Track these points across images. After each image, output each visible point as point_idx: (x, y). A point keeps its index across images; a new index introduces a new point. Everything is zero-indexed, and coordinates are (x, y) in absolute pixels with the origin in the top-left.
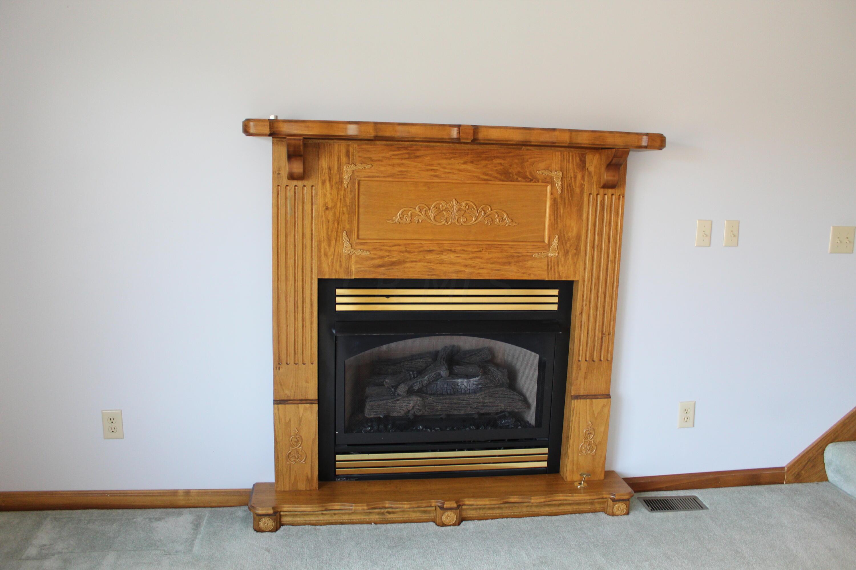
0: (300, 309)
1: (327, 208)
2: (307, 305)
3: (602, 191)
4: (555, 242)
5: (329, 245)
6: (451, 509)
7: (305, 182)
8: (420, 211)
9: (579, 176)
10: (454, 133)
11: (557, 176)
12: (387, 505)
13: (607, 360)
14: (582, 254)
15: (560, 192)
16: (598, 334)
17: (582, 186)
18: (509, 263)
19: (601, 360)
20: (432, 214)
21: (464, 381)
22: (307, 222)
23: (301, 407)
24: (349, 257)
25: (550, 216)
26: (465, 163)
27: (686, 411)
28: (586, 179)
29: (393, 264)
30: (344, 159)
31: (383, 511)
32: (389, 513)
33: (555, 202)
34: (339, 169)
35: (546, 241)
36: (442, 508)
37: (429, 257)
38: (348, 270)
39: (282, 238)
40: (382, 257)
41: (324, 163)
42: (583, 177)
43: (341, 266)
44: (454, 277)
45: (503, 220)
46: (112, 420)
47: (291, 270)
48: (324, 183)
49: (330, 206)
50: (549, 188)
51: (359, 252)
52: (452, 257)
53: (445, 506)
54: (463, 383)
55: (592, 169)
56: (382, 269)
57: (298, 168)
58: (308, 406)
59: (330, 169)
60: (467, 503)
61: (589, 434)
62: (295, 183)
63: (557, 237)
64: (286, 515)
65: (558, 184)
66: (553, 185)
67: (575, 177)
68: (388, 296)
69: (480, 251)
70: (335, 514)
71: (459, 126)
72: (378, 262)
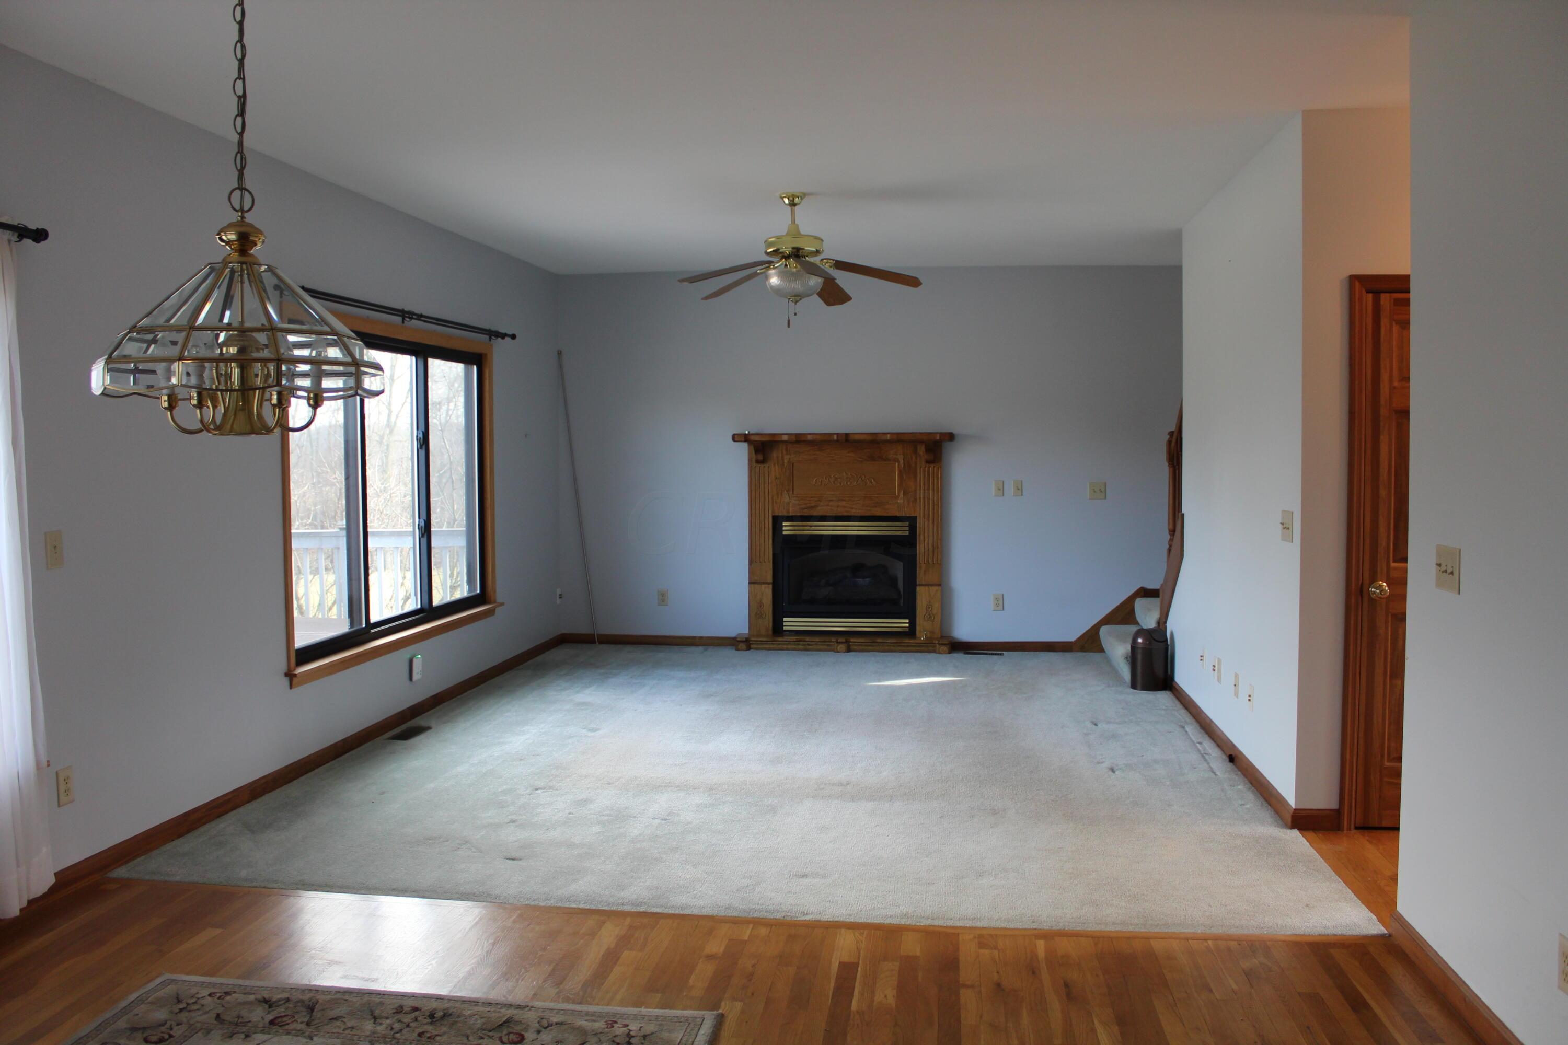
0: (763, 532)
1: (776, 478)
2: (766, 530)
3: (927, 465)
4: (902, 495)
5: (778, 498)
6: (842, 643)
7: (765, 465)
8: (826, 479)
9: (914, 458)
10: (835, 437)
11: (901, 458)
12: (807, 640)
13: (938, 564)
14: (918, 500)
15: (903, 466)
16: (931, 549)
17: (916, 463)
18: (876, 507)
19: (933, 563)
20: (832, 480)
21: (861, 580)
22: (766, 485)
23: (763, 586)
24: (788, 503)
25: (898, 480)
26: (849, 452)
27: (997, 599)
28: (918, 459)
29: (812, 507)
30: (784, 452)
31: (804, 643)
32: (809, 645)
33: (900, 472)
34: (782, 457)
35: (897, 494)
36: (837, 642)
37: (831, 503)
38: (788, 512)
39: (753, 493)
40: (806, 504)
41: (774, 454)
42: (916, 458)
43: (784, 508)
44: (845, 514)
45: (871, 483)
46: (663, 595)
47: (758, 512)
48: (774, 465)
49: (778, 477)
50: (897, 464)
51: (793, 501)
52: (844, 503)
53: (839, 641)
54: (860, 581)
55: (921, 453)
56: (806, 510)
57: (760, 457)
58: (767, 585)
59: (777, 457)
60: (852, 640)
61: (929, 608)
62: (760, 465)
63: (902, 491)
64: (752, 644)
65: (902, 462)
66: (899, 462)
67: (912, 458)
68: (811, 526)
69: (859, 500)
70: (779, 644)
71: (838, 434)
72: (803, 506)
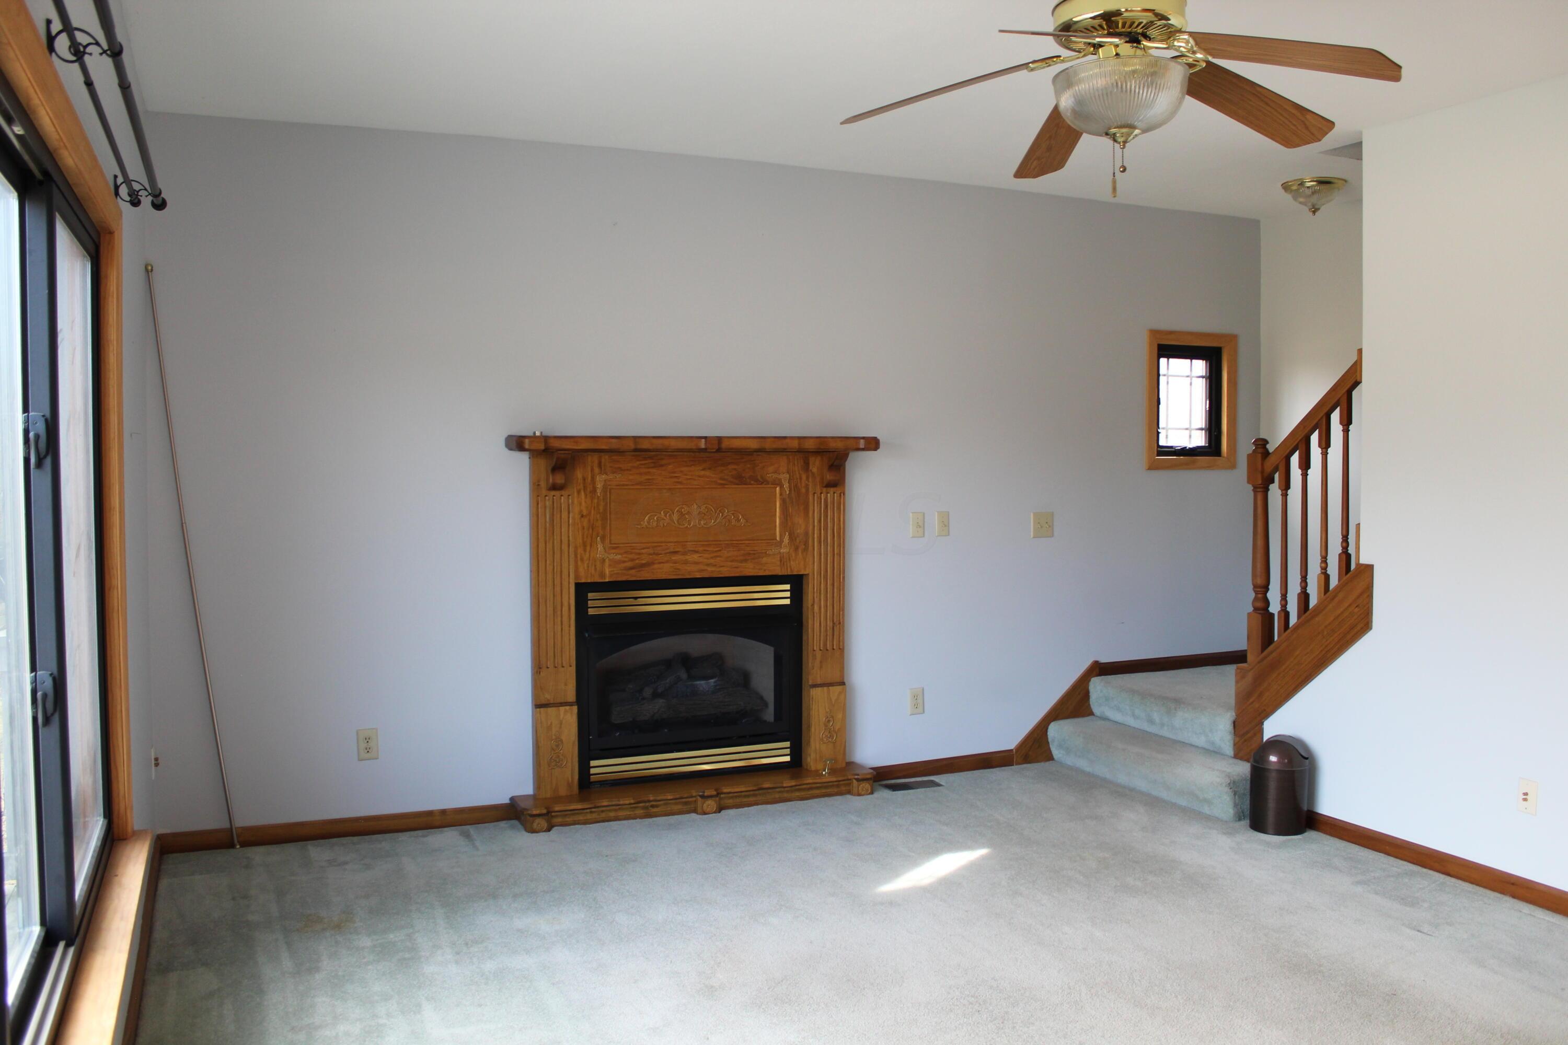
0: (559, 613)
1: (582, 516)
2: (565, 609)
3: (824, 490)
4: (786, 539)
5: (585, 550)
6: (710, 797)
7: (563, 492)
8: (666, 516)
9: (804, 477)
10: (702, 444)
11: (785, 477)
12: (652, 798)
13: (840, 649)
14: (810, 548)
15: (788, 492)
16: (830, 624)
17: (807, 487)
18: (746, 561)
19: (834, 649)
20: (675, 517)
21: (703, 682)
22: (564, 530)
23: (562, 709)
24: (603, 561)
25: (780, 514)
26: (704, 469)
27: (915, 697)
28: (810, 480)
29: (643, 566)
30: (597, 470)
31: (647, 804)
32: (653, 806)
33: (783, 501)
34: (593, 478)
35: (778, 538)
36: (703, 797)
37: (674, 558)
38: (602, 575)
39: (542, 545)
40: (632, 560)
41: (579, 474)
42: (808, 478)
43: (596, 569)
44: (698, 575)
45: (739, 520)
46: (367, 739)
47: (550, 576)
48: (579, 492)
49: (584, 514)
50: (778, 489)
51: (612, 556)
52: (695, 557)
53: (706, 794)
54: (702, 684)
55: (815, 470)
56: (633, 572)
57: (559, 479)
58: (568, 708)
59: (584, 479)
60: (725, 790)
61: (829, 721)
62: (553, 493)
63: (787, 534)
64: (556, 816)
65: (786, 486)
66: (782, 487)
67: (801, 479)
68: (636, 598)
69: (720, 551)
70: (602, 811)
71: (705, 438)
72: (629, 564)
